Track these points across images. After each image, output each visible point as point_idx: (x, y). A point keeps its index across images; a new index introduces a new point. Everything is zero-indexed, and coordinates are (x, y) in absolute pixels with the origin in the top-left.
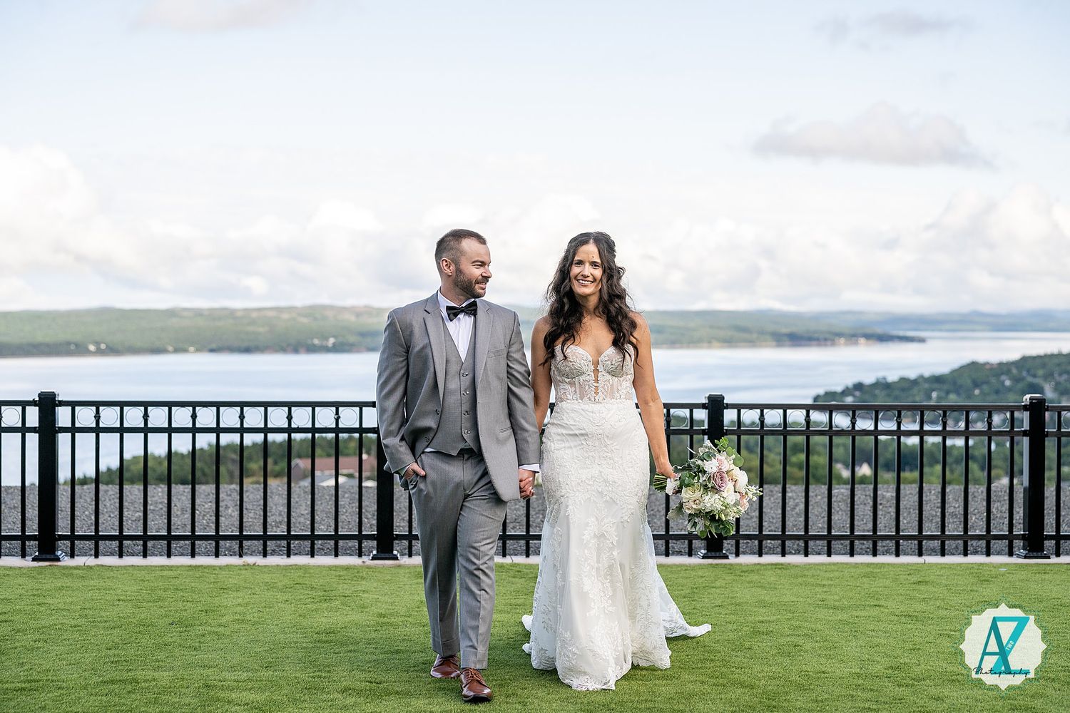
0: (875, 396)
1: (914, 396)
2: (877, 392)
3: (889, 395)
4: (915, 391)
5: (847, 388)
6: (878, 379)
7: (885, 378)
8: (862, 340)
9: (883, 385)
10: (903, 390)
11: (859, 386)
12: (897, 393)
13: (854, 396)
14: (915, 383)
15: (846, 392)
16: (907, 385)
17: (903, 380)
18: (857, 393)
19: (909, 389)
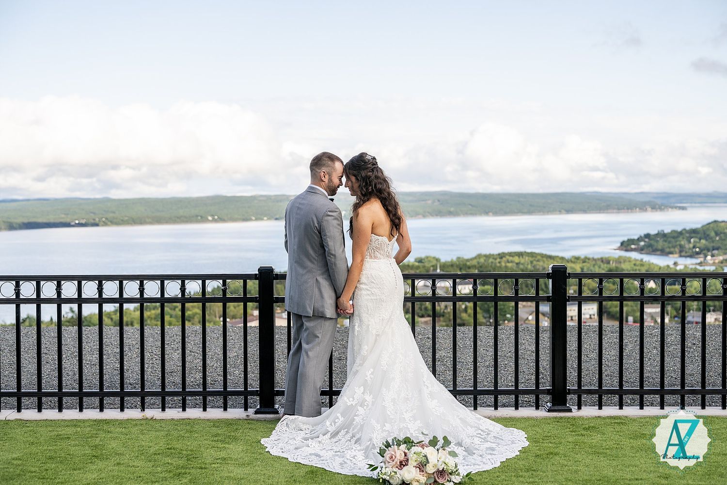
0: (657, 241)
1: (680, 241)
2: (658, 239)
3: (666, 241)
4: (680, 239)
5: (641, 236)
6: (659, 231)
7: (663, 231)
8: (649, 209)
9: (662, 235)
10: (674, 238)
11: (647, 236)
12: (669, 239)
13: (645, 242)
14: (681, 233)
15: (640, 239)
16: (676, 235)
17: (673, 231)
18: (647, 240)
19: (678, 237)
